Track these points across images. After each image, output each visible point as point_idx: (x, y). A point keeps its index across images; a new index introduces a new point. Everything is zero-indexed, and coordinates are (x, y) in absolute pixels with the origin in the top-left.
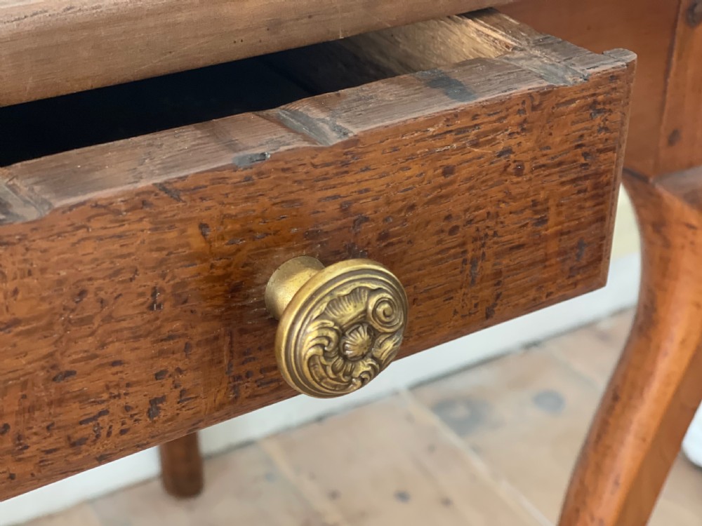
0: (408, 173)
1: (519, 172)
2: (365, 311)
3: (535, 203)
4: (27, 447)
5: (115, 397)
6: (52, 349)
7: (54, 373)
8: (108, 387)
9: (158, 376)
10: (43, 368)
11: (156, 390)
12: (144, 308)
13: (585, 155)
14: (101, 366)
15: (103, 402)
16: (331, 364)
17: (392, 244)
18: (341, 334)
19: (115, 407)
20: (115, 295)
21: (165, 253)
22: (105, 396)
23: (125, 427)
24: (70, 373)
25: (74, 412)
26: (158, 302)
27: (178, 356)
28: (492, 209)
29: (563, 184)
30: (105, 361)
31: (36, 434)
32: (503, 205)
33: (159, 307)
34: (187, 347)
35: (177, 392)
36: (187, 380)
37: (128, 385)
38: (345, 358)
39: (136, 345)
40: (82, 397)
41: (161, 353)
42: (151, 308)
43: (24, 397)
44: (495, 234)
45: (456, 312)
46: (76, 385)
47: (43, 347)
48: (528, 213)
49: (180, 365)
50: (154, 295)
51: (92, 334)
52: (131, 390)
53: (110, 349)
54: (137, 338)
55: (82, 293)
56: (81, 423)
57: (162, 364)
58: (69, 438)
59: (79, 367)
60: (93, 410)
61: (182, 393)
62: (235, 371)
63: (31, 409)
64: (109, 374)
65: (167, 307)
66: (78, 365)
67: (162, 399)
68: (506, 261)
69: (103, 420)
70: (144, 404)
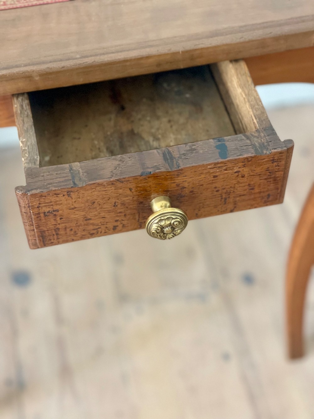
0: (200, 177)
1: (243, 177)
2: (171, 223)
3: (249, 185)
4: (77, 234)
5: (103, 225)
6: (85, 214)
7: (85, 219)
8: (101, 223)
9: (117, 221)
10: (82, 218)
11: (116, 224)
12: (112, 206)
13: (270, 173)
14: (99, 218)
15: (99, 226)
16: (159, 235)
17: (194, 194)
19: (102, 227)
20: (103, 203)
21: (118, 194)
22: (100, 224)
23: (106, 231)
24: (90, 219)
26: (116, 205)
27: (122, 217)
28: (233, 186)
29: (261, 180)
30: (100, 217)
31: (80, 231)
32: (236, 185)
33: (117, 206)
34: (125, 215)
35: (122, 225)
36: (125, 222)
37: (107, 222)
38: (164, 233)
39: (110, 214)
40: (93, 224)
41: (117, 216)
42: (114, 206)
43: (77, 223)
44: (234, 192)
45: (218, 211)
46: (91, 222)
47: (83, 213)
48: (246, 187)
49: (123, 219)
50: (115, 203)
51: (96, 211)
52: (108, 224)
53: (101, 214)
54: (110, 212)
55: (94, 202)
56: (93, 230)
57: (117, 218)
58: (89, 233)
59: (92, 218)
60: (97, 227)
61: (124, 225)
62: (140, 221)
63: (79, 226)
64: (102, 220)
65: (119, 206)
66: (92, 217)
67: (117, 226)
68: (238, 199)
69: (100, 230)
70: (112, 227)
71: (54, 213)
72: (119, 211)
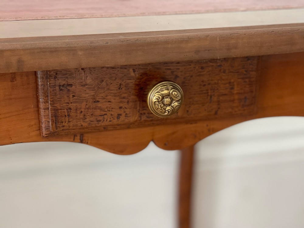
0: (190, 66)
1: (224, 72)
2: (170, 92)
3: (230, 83)
4: (86, 119)
5: (109, 111)
6: (94, 94)
7: (94, 100)
8: (107, 108)
9: (121, 108)
10: (92, 98)
11: (120, 112)
12: (117, 88)
13: (246, 71)
14: (106, 101)
15: (106, 111)
16: (160, 105)
18: (163, 98)
19: (109, 113)
20: (110, 83)
21: (123, 75)
22: (106, 110)
23: (110, 120)
24: (98, 101)
25: (98, 112)
26: (121, 87)
27: (125, 103)
28: (216, 82)
29: (239, 78)
30: (107, 100)
31: (89, 115)
32: (220, 81)
33: (121, 89)
34: (128, 102)
35: (125, 114)
36: (128, 111)
37: (112, 108)
38: (164, 104)
39: (115, 98)
40: (101, 109)
41: (121, 102)
42: (119, 89)
43: (87, 105)
44: (217, 89)
45: (205, 110)
46: (99, 105)
47: (92, 93)
48: (228, 85)
49: (126, 106)
50: (120, 85)
51: (104, 92)
52: (113, 110)
53: (109, 97)
54: (115, 96)
55: (103, 81)
56: (100, 116)
57: (121, 105)
58: (97, 119)
60: (104, 113)
61: (126, 114)
62: (141, 112)
63: (88, 109)
64: (107, 104)
65: (123, 89)
66: (100, 99)
67: (121, 115)
68: (221, 98)
69: (105, 116)
70: (116, 115)
71: (68, 88)
72: (123, 95)
